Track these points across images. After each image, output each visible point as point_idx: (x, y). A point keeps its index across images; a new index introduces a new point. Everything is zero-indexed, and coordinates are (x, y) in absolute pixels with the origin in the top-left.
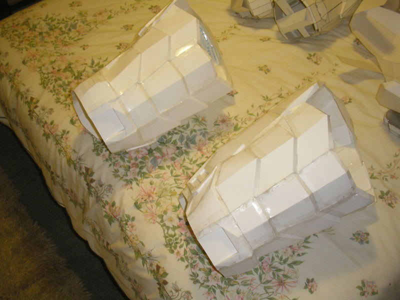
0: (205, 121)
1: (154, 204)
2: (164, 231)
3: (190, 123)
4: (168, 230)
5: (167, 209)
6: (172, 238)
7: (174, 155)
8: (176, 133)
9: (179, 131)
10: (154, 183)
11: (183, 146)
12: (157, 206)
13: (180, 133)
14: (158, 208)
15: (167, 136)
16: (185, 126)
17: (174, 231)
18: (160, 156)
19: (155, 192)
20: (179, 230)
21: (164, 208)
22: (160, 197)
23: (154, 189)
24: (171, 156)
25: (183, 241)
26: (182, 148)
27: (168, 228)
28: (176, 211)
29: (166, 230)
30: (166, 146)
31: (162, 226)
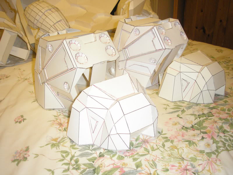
0: (57, 139)
1: (196, 164)
2: (223, 150)
3: (60, 150)
4: (220, 147)
5: (197, 151)
6: (227, 145)
7: (115, 158)
8: (77, 161)
9: (71, 159)
10: (164, 167)
11: (98, 152)
12: (196, 160)
13: (75, 158)
14: (198, 158)
15: (82, 169)
16: (64, 155)
17: (219, 142)
18: (119, 170)
19: (177, 165)
20: (215, 137)
21: (196, 153)
22: (183, 159)
23: (173, 166)
24: (117, 161)
25: (226, 135)
26: (101, 153)
27: (218, 147)
28: (194, 143)
29: (222, 148)
30: (99, 167)
31: (219, 153)
